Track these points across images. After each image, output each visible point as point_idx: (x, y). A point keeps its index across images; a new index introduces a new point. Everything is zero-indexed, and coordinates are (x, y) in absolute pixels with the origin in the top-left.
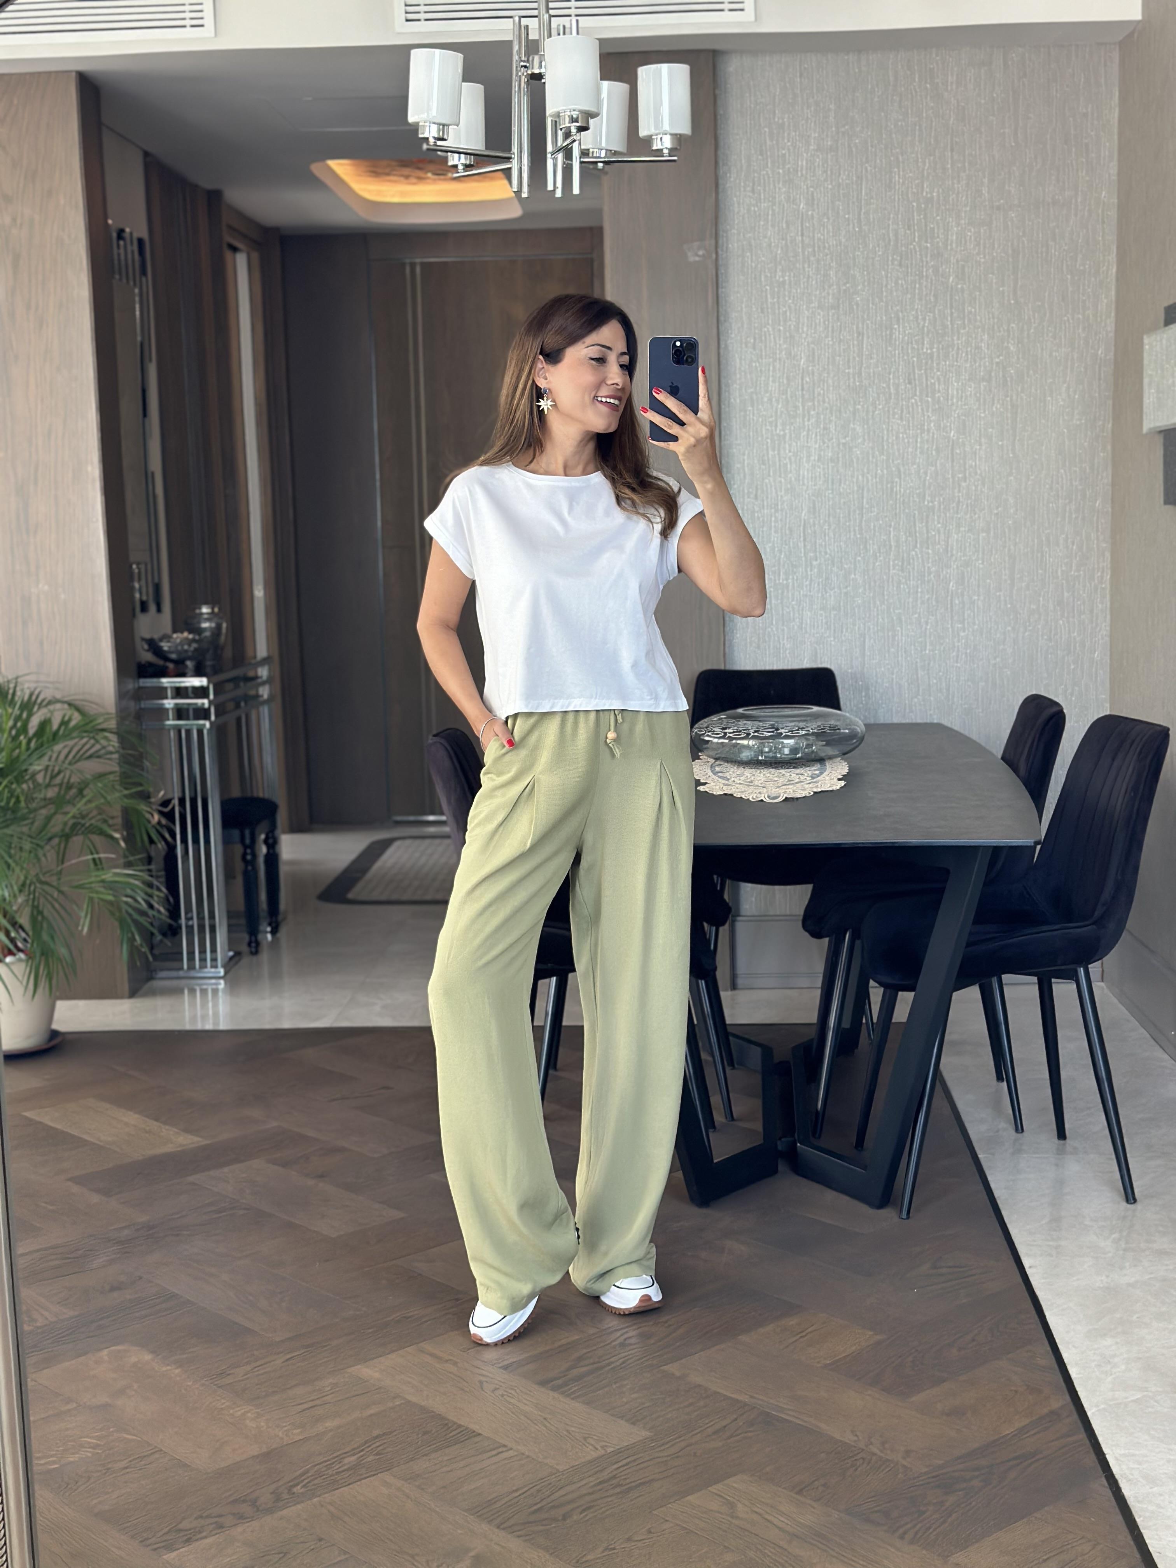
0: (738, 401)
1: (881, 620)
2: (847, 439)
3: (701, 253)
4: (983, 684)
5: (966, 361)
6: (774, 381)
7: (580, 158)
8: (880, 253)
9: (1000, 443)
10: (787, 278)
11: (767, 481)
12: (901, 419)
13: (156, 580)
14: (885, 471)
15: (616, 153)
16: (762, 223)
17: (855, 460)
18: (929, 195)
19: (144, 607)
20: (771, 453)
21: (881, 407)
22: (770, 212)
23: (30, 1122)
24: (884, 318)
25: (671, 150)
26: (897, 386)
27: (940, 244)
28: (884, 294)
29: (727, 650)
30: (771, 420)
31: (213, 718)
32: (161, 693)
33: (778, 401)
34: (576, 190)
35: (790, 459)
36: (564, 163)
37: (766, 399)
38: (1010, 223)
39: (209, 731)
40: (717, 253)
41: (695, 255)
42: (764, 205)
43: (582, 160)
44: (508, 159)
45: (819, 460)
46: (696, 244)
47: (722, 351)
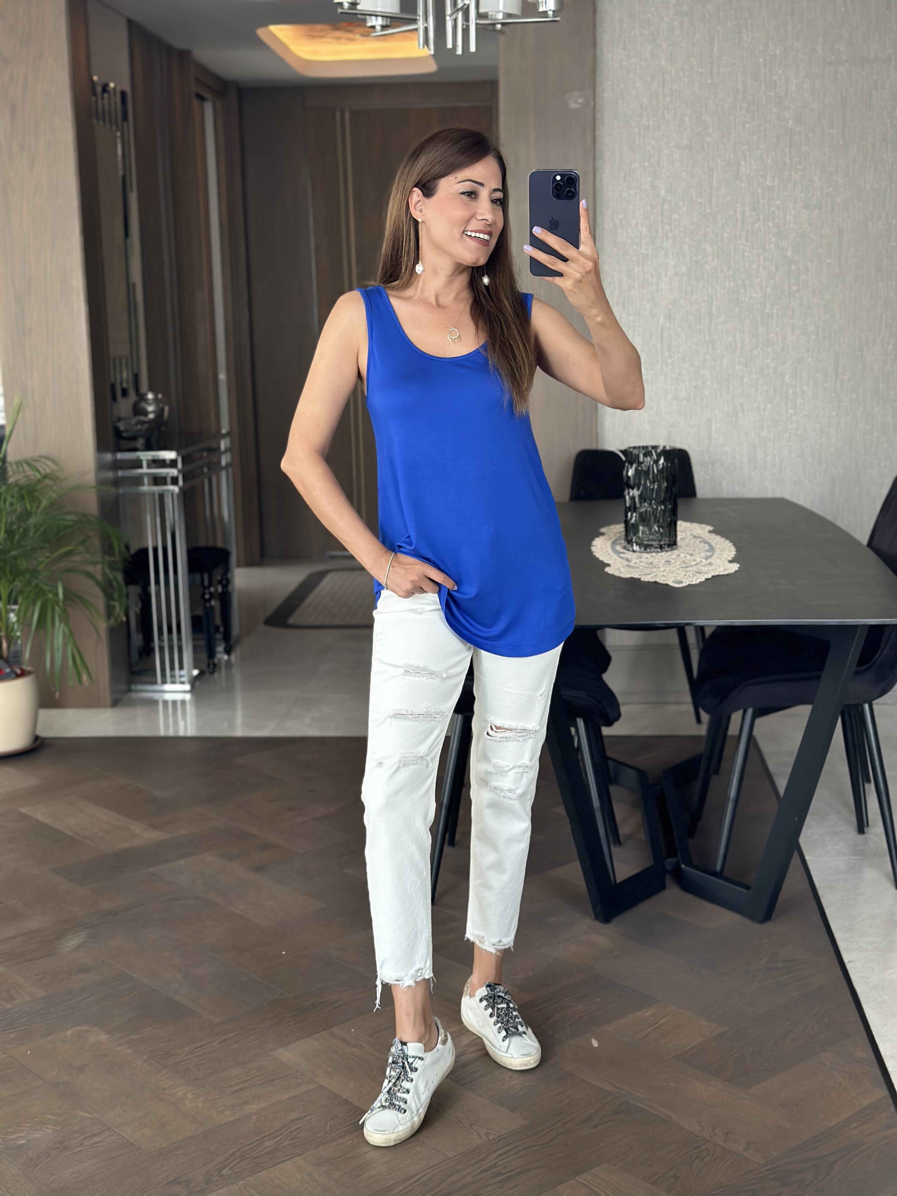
0: (610, 225)
1: (726, 409)
2: (700, 257)
3: (581, 101)
4: (810, 459)
5: (801, 192)
6: (639, 209)
7: (476, 19)
8: (730, 101)
9: (828, 261)
10: (651, 123)
11: (632, 292)
12: (747, 240)
13: (136, 371)
14: (732, 284)
15: (509, 16)
16: (632, 76)
17: (705, 275)
18: (773, 53)
19: (125, 393)
20: (636, 269)
21: (729, 230)
22: (638, 67)
23: (25, 817)
24: (732, 156)
25: (554, 11)
26: (743, 213)
27: (782, 94)
28: (733, 135)
29: (599, 430)
30: (638, 240)
31: (181, 482)
32: (138, 464)
33: (642, 226)
34: (473, 48)
35: (652, 274)
36: (463, 25)
37: (633, 224)
38: (839, 76)
39: (178, 495)
40: (595, 102)
41: (575, 102)
42: (633, 60)
43: (478, 22)
44: (414, 21)
45: (676, 274)
46: (576, 93)
47: (598, 185)
